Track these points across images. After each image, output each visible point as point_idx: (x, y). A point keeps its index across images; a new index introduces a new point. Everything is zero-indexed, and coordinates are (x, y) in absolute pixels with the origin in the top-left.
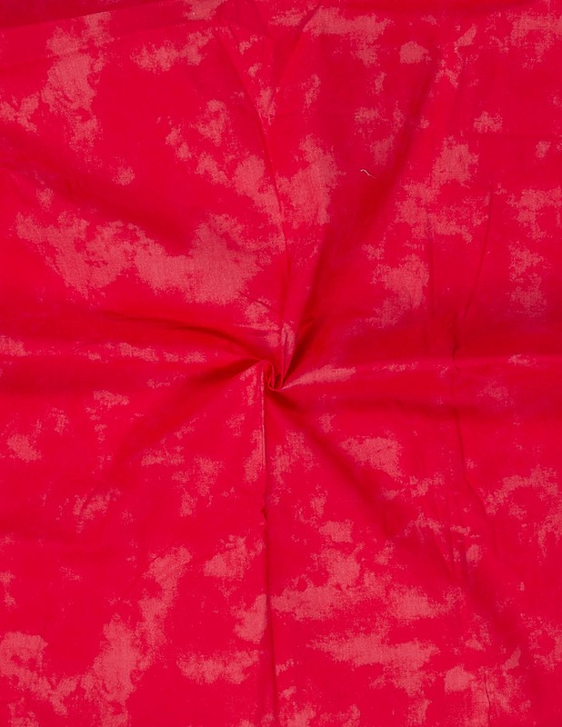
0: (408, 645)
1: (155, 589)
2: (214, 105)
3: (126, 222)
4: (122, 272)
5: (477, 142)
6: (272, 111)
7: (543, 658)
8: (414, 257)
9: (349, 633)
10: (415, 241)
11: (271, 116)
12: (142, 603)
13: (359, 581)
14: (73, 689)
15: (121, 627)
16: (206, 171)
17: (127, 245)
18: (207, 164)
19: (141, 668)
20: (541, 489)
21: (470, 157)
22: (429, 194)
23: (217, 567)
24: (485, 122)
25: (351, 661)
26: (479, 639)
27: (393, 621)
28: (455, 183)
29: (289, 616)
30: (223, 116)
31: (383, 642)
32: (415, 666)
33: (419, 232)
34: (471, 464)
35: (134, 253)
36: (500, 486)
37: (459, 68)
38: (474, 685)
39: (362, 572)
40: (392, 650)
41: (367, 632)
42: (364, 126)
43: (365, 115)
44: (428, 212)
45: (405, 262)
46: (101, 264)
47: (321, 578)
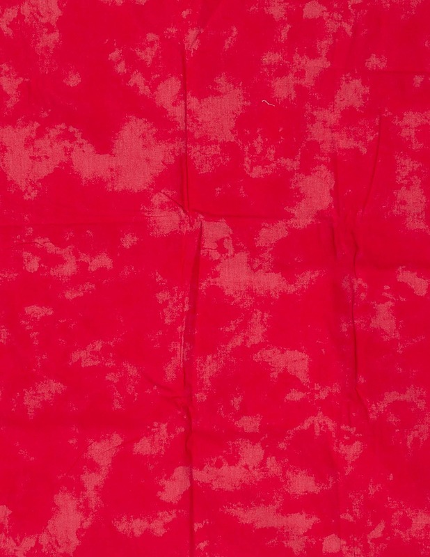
0: (297, 516)
1: (94, 467)
2: (151, 37)
3: (68, 126)
4: (60, 164)
5: (368, 77)
6: (195, 46)
7: (402, 533)
8: (323, 167)
9: (252, 503)
10: (323, 155)
11: (194, 50)
12: (83, 477)
13: (263, 464)
14: (33, 545)
15: (67, 496)
16: (136, 84)
17: (67, 143)
18: (137, 79)
19: (84, 527)
20: (413, 404)
21: (363, 88)
22: (332, 117)
23: (143, 447)
24: (374, 62)
25: (253, 524)
26: (351, 513)
27: (287, 495)
28: (352, 108)
29: (207, 486)
30: (156, 46)
31: (277, 511)
32: (301, 532)
33: (326, 148)
34: (362, 380)
35: (72, 150)
36: (382, 399)
37: (352, 21)
38: (345, 549)
39: (265, 456)
40: (285, 518)
41: (267, 504)
42: (269, 66)
43: (270, 58)
44: (332, 132)
45: (316, 171)
46: (43, 158)
47: (233, 460)
